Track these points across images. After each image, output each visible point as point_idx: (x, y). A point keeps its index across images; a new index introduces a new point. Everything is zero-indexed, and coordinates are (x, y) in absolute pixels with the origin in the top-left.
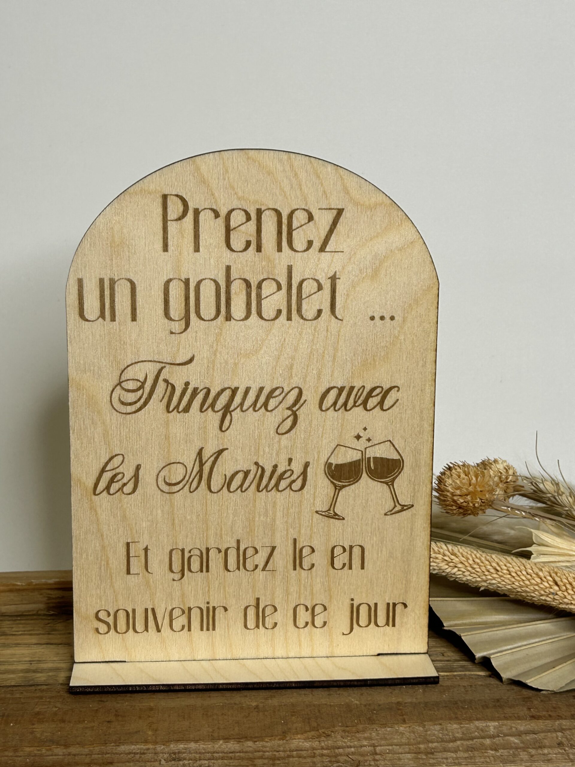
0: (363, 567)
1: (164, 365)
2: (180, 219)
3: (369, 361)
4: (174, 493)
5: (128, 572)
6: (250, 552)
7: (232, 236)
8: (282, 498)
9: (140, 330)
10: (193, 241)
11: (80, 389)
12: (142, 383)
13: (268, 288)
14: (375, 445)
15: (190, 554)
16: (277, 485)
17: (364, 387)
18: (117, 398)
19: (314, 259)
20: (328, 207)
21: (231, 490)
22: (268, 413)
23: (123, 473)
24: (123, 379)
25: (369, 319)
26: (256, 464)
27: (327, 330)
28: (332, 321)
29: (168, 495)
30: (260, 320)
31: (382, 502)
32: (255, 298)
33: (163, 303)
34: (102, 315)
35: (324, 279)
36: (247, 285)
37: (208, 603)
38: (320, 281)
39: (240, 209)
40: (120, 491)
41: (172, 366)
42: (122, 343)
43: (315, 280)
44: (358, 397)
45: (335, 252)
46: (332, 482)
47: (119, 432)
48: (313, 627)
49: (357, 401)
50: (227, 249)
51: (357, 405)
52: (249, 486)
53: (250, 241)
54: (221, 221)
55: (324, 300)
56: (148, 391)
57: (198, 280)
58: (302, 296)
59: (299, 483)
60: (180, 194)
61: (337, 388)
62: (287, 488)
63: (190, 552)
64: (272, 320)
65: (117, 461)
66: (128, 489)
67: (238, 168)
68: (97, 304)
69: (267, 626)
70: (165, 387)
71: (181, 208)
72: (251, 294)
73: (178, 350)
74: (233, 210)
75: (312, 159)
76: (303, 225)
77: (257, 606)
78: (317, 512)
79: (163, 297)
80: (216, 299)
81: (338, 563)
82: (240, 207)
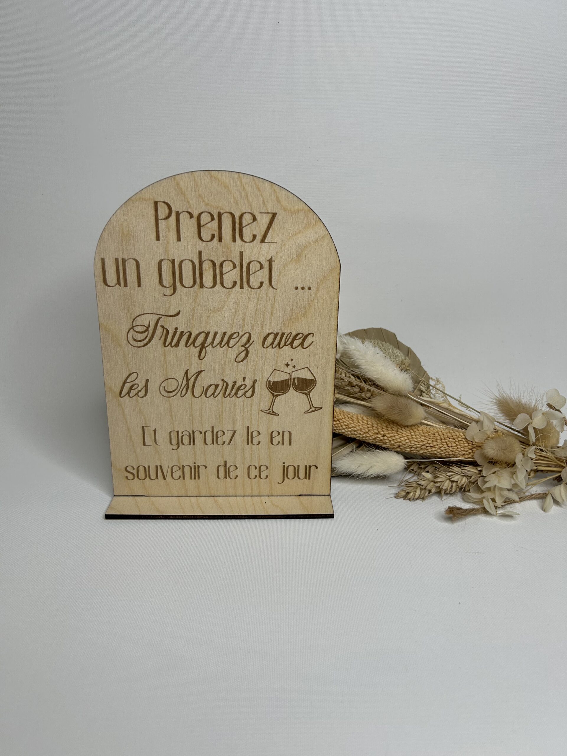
0: (290, 444)
1: (160, 316)
2: (167, 218)
3: (294, 316)
4: (171, 397)
5: (144, 444)
6: (220, 434)
7: (202, 231)
8: (240, 401)
9: (144, 293)
10: (176, 234)
11: (107, 330)
12: (147, 327)
13: (227, 267)
14: (298, 370)
15: (182, 434)
16: (236, 394)
17: (291, 333)
18: (131, 337)
19: (258, 248)
20: (266, 212)
21: (207, 396)
22: (229, 349)
23: (138, 384)
24: (134, 325)
25: (294, 289)
26: (223, 380)
27: (267, 296)
28: (270, 289)
29: (167, 398)
30: (223, 288)
31: (302, 405)
32: (219, 273)
33: (158, 275)
34: (119, 283)
35: (264, 261)
36: (213, 264)
37: (195, 463)
38: (262, 263)
39: (207, 212)
40: (137, 395)
41: (166, 317)
42: (133, 301)
43: (258, 261)
44: (287, 339)
45: (271, 243)
46: (271, 392)
47: (133, 358)
48: (260, 479)
49: (287, 342)
50: (199, 239)
51: (287, 344)
52: (219, 394)
53: (214, 234)
54: (194, 220)
55: (264, 276)
56: (151, 333)
57: (180, 260)
58: (250, 273)
59: (250, 392)
60: (166, 201)
61: (274, 333)
62: (242, 395)
63: (182, 433)
64: (230, 288)
65: (134, 376)
66: (142, 394)
67: (204, 183)
68: (115, 276)
69: (231, 477)
70: (162, 330)
71: (167, 211)
72: (216, 271)
73: (169, 307)
74: (202, 212)
75: (255, 178)
76: (250, 224)
77: (225, 466)
78: (262, 410)
79: (158, 271)
80: (193, 273)
81: (275, 441)
82: (207, 210)
